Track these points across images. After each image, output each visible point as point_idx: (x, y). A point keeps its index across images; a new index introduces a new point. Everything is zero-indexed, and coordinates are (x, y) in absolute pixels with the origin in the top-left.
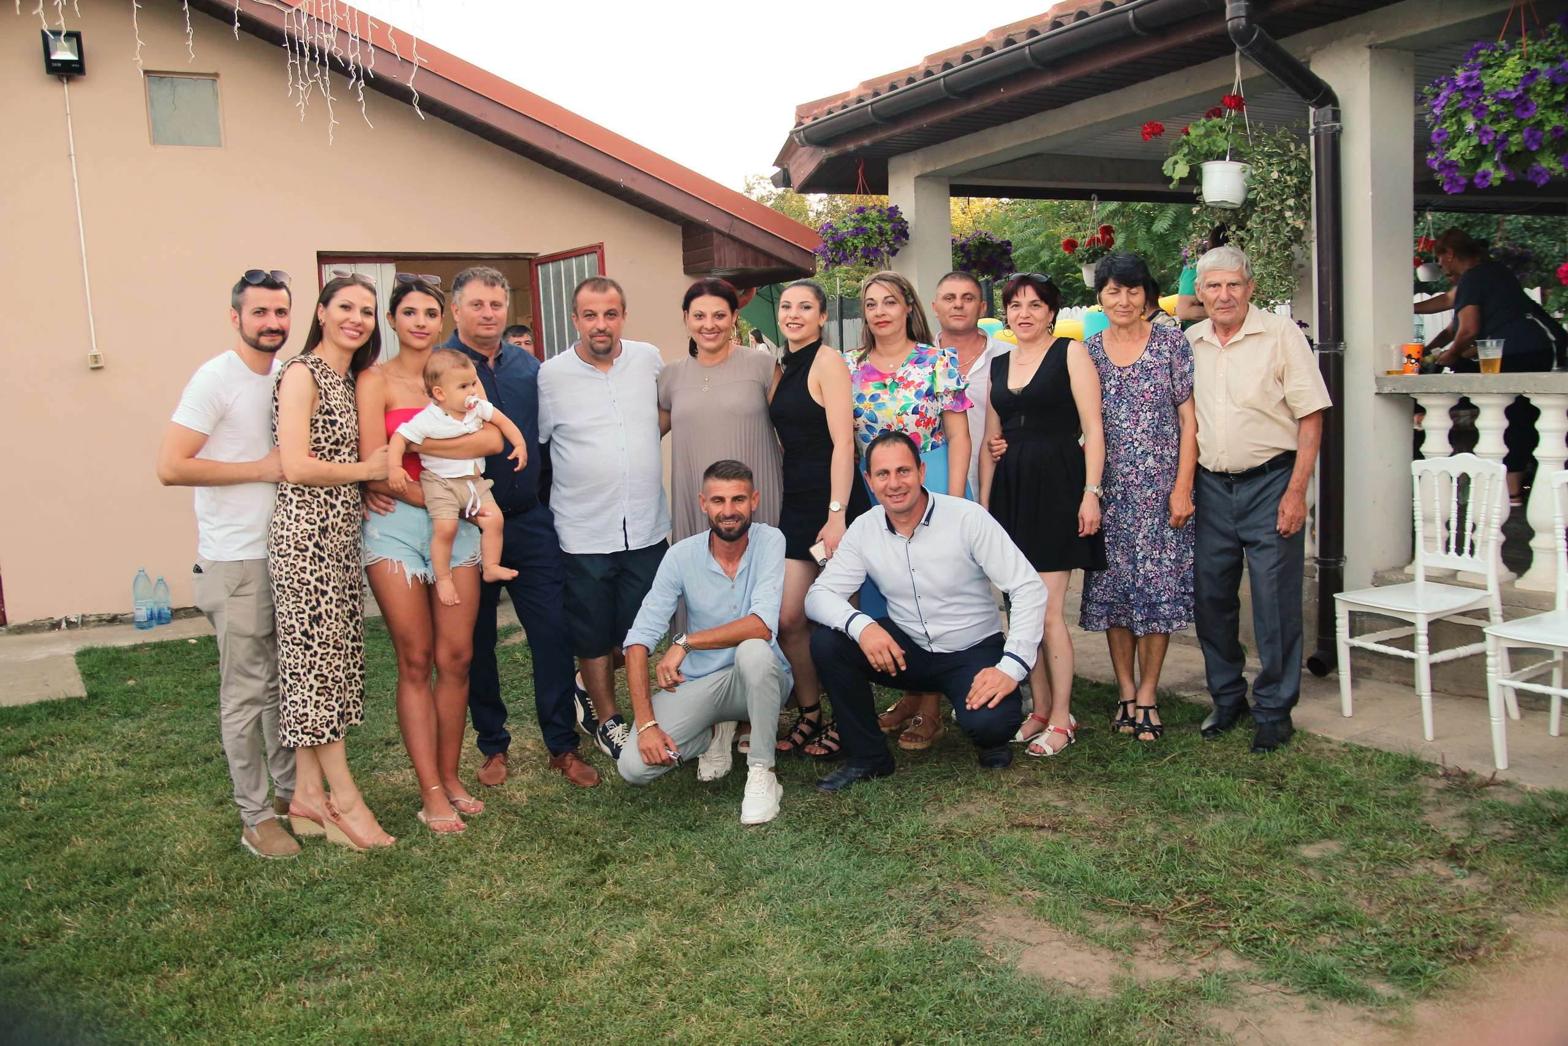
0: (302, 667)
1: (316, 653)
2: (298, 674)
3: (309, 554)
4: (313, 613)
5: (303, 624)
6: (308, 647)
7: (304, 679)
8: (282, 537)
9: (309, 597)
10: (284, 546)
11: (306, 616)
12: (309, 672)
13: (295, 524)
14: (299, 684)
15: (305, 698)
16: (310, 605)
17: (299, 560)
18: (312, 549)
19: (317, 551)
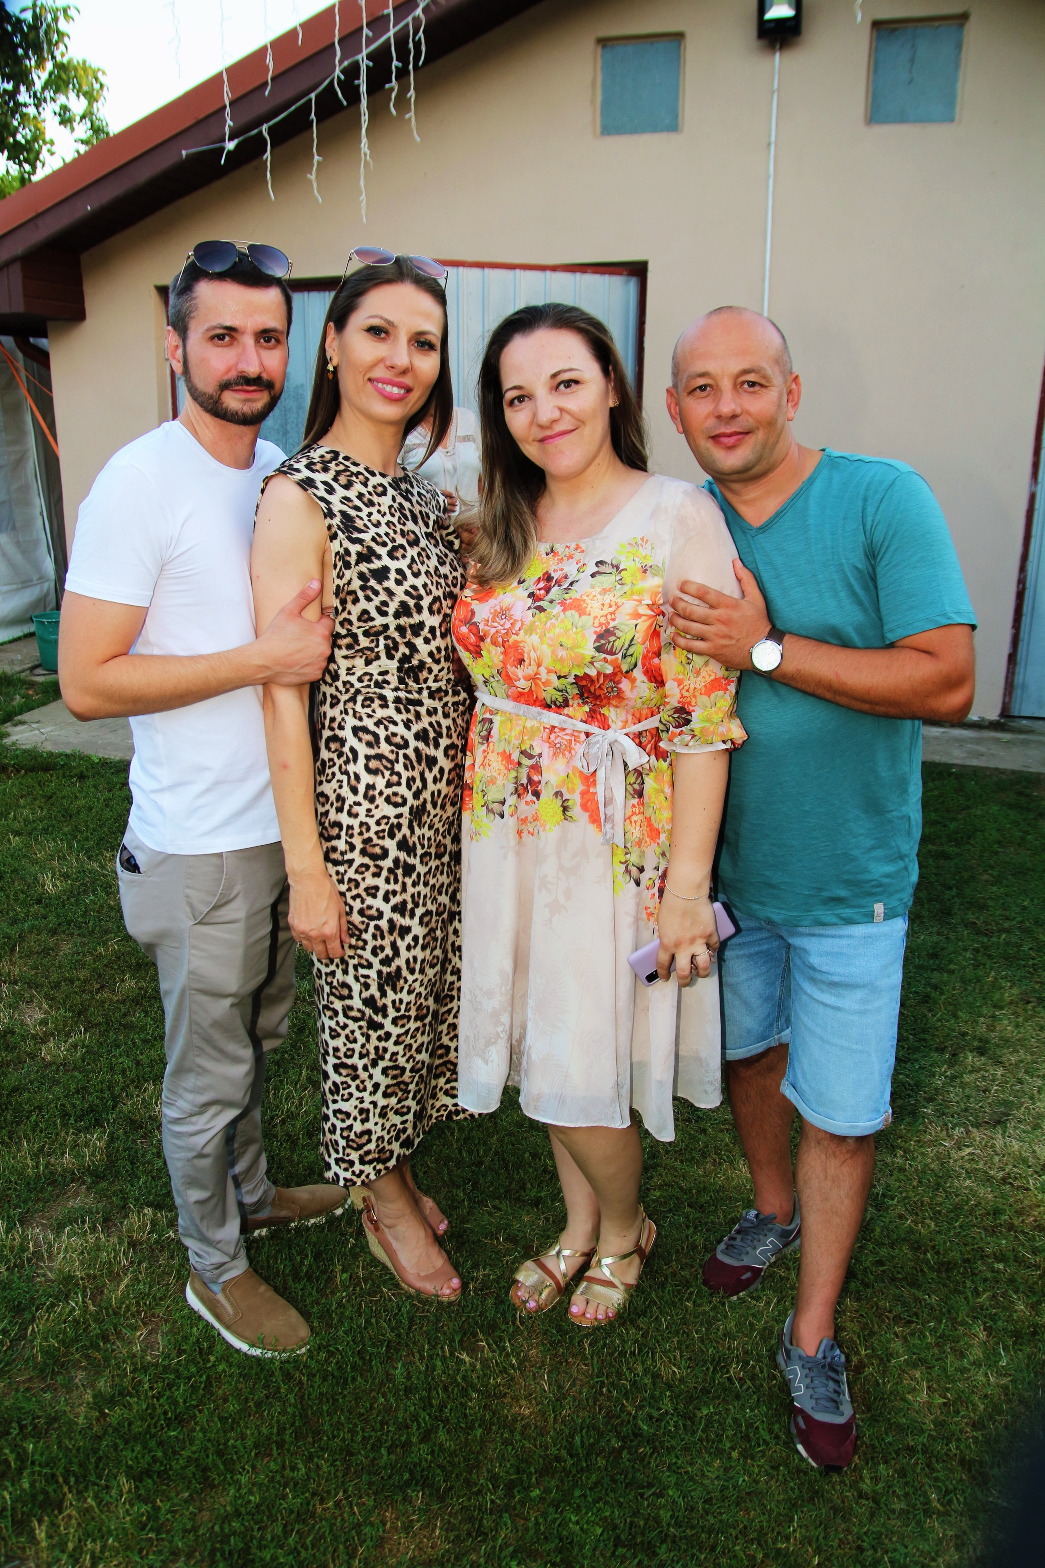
0: (362, 1056)
1: (388, 1035)
2: (354, 1068)
3: (388, 863)
4: (385, 970)
5: (367, 986)
6: (375, 1026)
7: (364, 1075)
8: (339, 825)
9: (379, 942)
10: (341, 845)
11: (373, 973)
12: (374, 1064)
13: (366, 805)
14: (354, 1085)
15: (366, 1105)
16: (382, 956)
17: (368, 875)
18: (393, 852)
19: (402, 855)
